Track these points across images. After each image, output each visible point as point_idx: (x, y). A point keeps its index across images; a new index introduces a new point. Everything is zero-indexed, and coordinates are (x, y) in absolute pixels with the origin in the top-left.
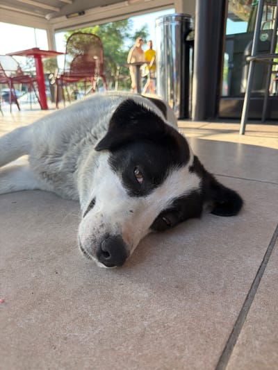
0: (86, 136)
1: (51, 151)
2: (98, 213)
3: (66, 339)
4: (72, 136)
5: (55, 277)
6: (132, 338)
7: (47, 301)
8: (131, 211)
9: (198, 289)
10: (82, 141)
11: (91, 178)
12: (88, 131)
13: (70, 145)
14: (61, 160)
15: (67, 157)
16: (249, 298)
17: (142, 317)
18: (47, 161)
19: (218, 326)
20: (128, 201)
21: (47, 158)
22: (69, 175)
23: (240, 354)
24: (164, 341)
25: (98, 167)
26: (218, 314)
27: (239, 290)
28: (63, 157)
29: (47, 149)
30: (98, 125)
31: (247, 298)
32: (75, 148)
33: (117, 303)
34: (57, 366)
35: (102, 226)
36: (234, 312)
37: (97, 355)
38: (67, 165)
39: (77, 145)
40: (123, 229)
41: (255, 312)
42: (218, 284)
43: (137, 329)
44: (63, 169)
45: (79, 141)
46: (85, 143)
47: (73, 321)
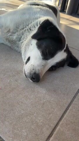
0: (26, 27)
1: (11, 31)
2: (32, 65)
3: (22, 102)
4: (20, 26)
5: (16, 82)
6: (41, 104)
7: (15, 90)
8: (43, 65)
9: (60, 92)
10: (25, 29)
11: (28, 48)
12: (27, 25)
13: (19, 29)
14: (15, 35)
15: (17, 35)
16: (75, 97)
17: (43, 98)
18: (9, 34)
19: (64, 104)
20: (42, 61)
21: (9, 33)
22: (17, 42)
23: (69, 112)
24: (49, 106)
25: (31, 45)
26: (65, 101)
27: (72, 94)
28: (16, 34)
29: (10, 30)
30: (31, 24)
31: (74, 97)
32: (21, 31)
33: (36, 93)
34: (20, 110)
35: (33, 69)
36: (69, 101)
37: (31, 108)
38: (17, 38)
39: (22, 30)
40: (40, 72)
41: (75, 101)
42: (66, 92)
43: (42, 102)
44: (16, 39)
45: (23, 29)
46: (25, 30)
47: (24, 97)
